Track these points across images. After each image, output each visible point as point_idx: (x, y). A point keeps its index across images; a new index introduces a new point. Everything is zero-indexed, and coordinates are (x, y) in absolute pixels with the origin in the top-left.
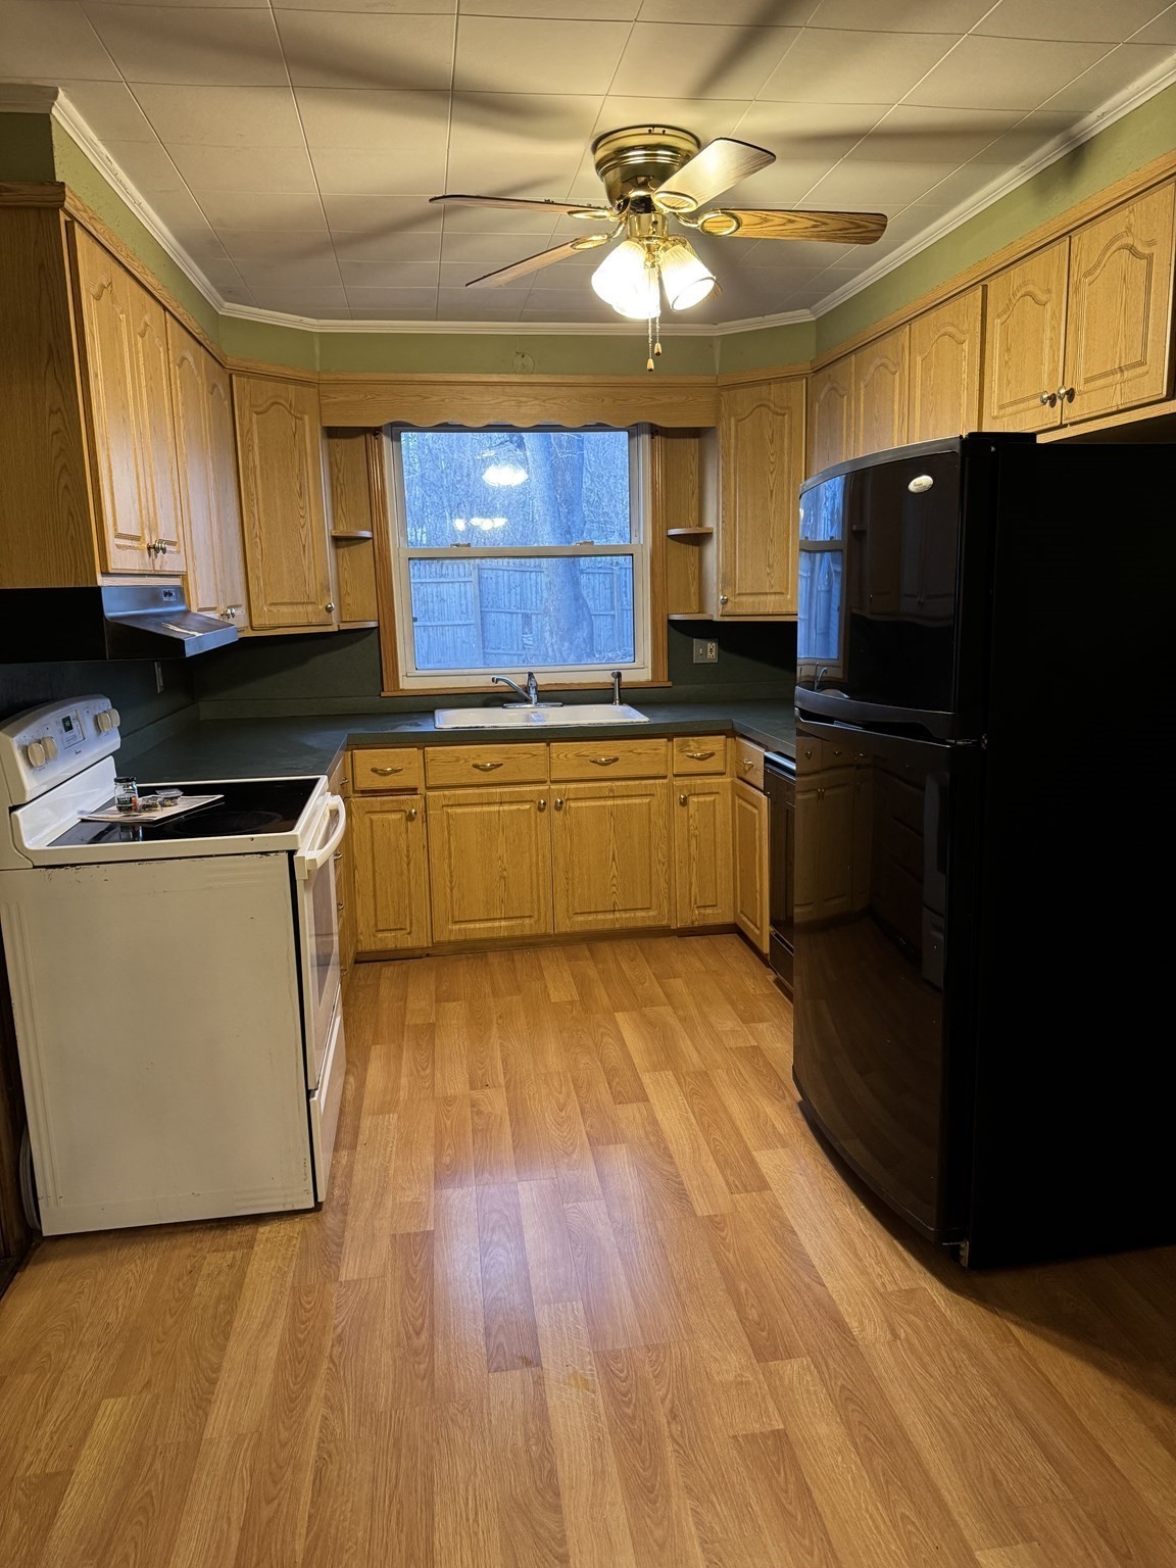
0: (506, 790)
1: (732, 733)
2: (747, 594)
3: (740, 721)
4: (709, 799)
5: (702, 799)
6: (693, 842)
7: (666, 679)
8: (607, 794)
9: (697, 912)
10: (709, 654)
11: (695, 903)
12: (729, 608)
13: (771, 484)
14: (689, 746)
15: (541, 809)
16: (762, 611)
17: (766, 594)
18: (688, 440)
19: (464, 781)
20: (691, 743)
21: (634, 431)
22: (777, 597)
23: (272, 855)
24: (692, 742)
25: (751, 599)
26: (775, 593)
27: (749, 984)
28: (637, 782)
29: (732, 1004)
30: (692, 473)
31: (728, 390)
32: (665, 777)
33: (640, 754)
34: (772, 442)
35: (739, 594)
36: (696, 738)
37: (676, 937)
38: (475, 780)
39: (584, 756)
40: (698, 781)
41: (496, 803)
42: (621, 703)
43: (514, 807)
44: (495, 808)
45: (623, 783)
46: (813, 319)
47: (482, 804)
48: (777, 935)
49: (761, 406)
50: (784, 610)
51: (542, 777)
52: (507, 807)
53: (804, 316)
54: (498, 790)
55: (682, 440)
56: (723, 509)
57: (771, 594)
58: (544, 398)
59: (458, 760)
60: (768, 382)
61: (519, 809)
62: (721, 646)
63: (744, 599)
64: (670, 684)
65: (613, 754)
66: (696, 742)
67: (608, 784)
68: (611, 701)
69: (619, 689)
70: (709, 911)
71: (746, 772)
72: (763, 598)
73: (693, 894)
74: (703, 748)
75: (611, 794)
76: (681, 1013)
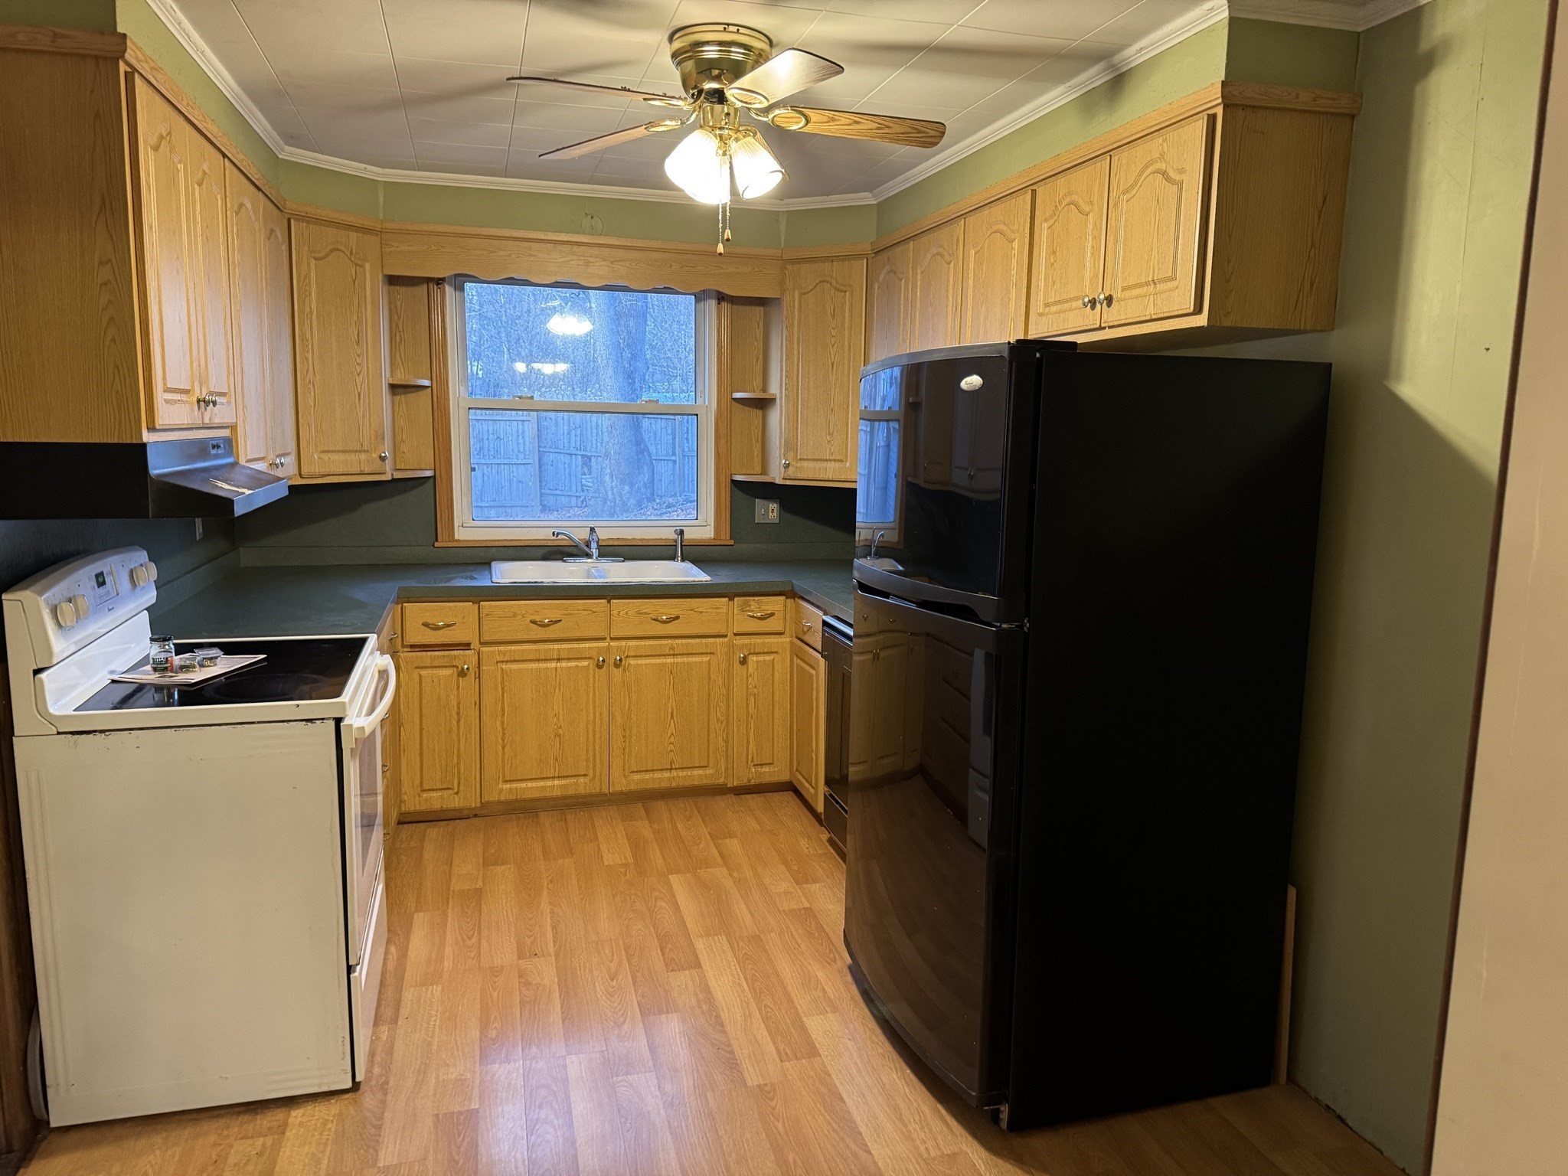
0: (563, 646)
1: (791, 594)
2: (808, 460)
3: (801, 583)
4: (768, 658)
5: (761, 658)
6: (752, 700)
7: (728, 537)
8: (667, 652)
9: (753, 770)
10: (771, 514)
11: (752, 761)
12: (791, 472)
13: (833, 357)
14: (750, 606)
15: (599, 667)
16: (822, 476)
17: (826, 460)
18: (753, 307)
19: (520, 637)
20: (752, 603)
21: (700, 297)
22: (837, 464)
23: (318, 722)
24: (753, 601)
25: (811, 464)
26: (835, 460)
27: (803, 843)
28: (698, 641)
29: (786, 864)
30: (756, 340)
31: (793, 264)
32: (725, 636)
33: (701, 612)
34: (833, 317)
35: (801, 459)
36: (756, 598)
37: (732, 795)
38: (532, 636)
39: (646, 613)
40: (758, 640)
41: (554, 660)
42: (683, 560)
43: (573, 664)
44: (553, 665)
45: (684, 641)
46: (875, 202)
47: (538, 660)
48: (831, 795)
49: (824, 281)
50: (843, 477)
51: (602, 634)
52: (564, 664)
53: (866, 199)
54: (556, 646)
55: (748, 308)
56: (786, 376)
57: (831, 460)
58: (612, 260)
59: (515, 615)
60: (831, 259)
61: (577, 666)
62: (783, 507)
63: (805, 464)
64: (732, 542)
65: (674, 613)
66: (758, 602)
67: (669, 641)
68: (673, 558)
69: (682, 546)
70: (765, 769)
71: (804, 633)
72: (824, 464)
73: (750, 752)
74: (763, 607)
75: (672, 652)
76: (735, 874)
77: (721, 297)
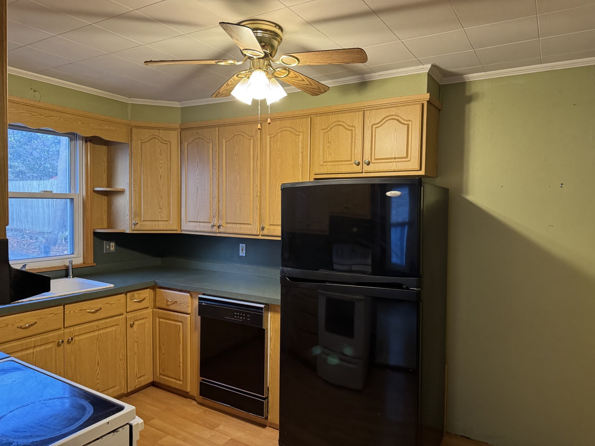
0: (37, 338)
1: (154, 287)
2: (148, 221)
3: (160, 281)
4: (142, 321)
5: (139, 322)
6: (136, 344)
7: (92, 262)
8: (95, 329)
9: (137, 381)
10: (111, 248)
11: (136, 376)
12: (138, 227)
13: (161, 173)
14: (135, 296)
15: (59, 345)
16: (156, 228)
17: (159, 221)
18: (102, 146)
19: (10, 338)
20: (136, 295)
21: (72, 136)
22: (165, 222)
23: (120, 430)
24: (136, 294)
25: (150, 223)
26: (163, 221)
27: (189, 409)
28: (110, 319)
29: (194, 422)
30: (104, 162)
31: (137, 128)
32: (122, 314)
33: (112, 304)
34: (161, 155)
35: (143, 221)
36: (137, 292)
37: (125, 397)
38: (19, 336)
39: (84, 309)
40: (138, 313)
41: (31, 348)
42: (73, 277)
43: (43, 347)
44: (31, 351)
45: (104, 321)
46: (180, 107)
47: (22, 350)
49: (155, 138)
50: (169, 228)
51: (59, 326)
52: (38, 349)
53: (177, 105)
54: (33, 339)
56: (134, 181)
57: (161, 221)
58: (47, 115)
59: (7, 325)
60: (159, 129)
61: (46, 348)
62: (117, 244)
63: (146, 223)
64: (95, 264)
65: (98, 306)
66: (138, 294)
67: (96, 323)
68: (67, 276)
70: (142, 379)
71: (169, 305)
72: (156, 223)
73: (135, 372)
74: (140, 296)
75: (98, 329)
77: (87, 140)
